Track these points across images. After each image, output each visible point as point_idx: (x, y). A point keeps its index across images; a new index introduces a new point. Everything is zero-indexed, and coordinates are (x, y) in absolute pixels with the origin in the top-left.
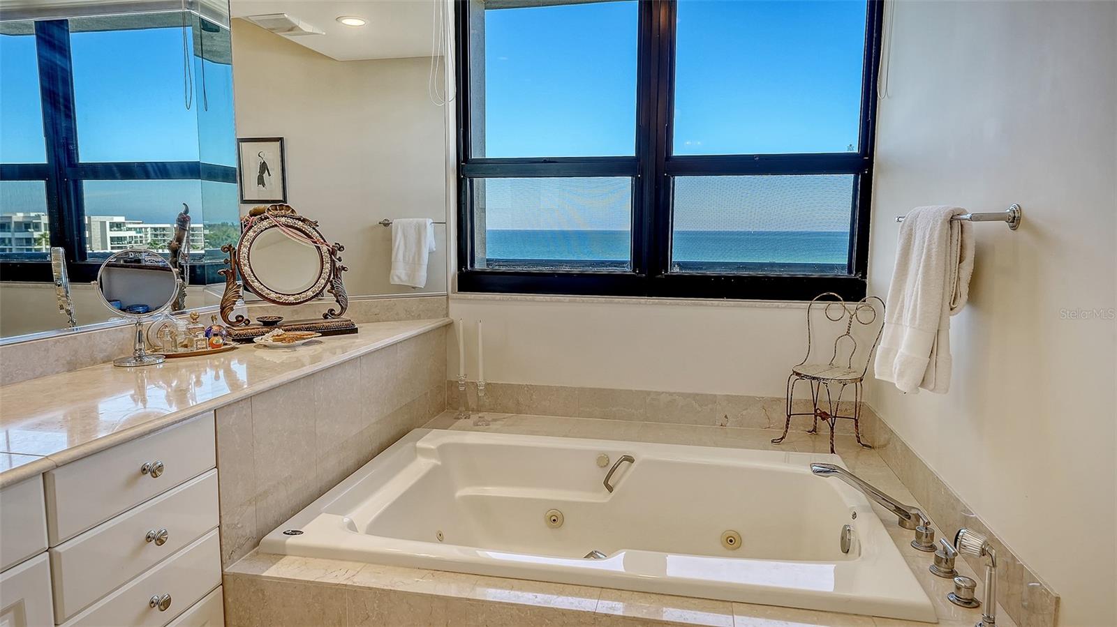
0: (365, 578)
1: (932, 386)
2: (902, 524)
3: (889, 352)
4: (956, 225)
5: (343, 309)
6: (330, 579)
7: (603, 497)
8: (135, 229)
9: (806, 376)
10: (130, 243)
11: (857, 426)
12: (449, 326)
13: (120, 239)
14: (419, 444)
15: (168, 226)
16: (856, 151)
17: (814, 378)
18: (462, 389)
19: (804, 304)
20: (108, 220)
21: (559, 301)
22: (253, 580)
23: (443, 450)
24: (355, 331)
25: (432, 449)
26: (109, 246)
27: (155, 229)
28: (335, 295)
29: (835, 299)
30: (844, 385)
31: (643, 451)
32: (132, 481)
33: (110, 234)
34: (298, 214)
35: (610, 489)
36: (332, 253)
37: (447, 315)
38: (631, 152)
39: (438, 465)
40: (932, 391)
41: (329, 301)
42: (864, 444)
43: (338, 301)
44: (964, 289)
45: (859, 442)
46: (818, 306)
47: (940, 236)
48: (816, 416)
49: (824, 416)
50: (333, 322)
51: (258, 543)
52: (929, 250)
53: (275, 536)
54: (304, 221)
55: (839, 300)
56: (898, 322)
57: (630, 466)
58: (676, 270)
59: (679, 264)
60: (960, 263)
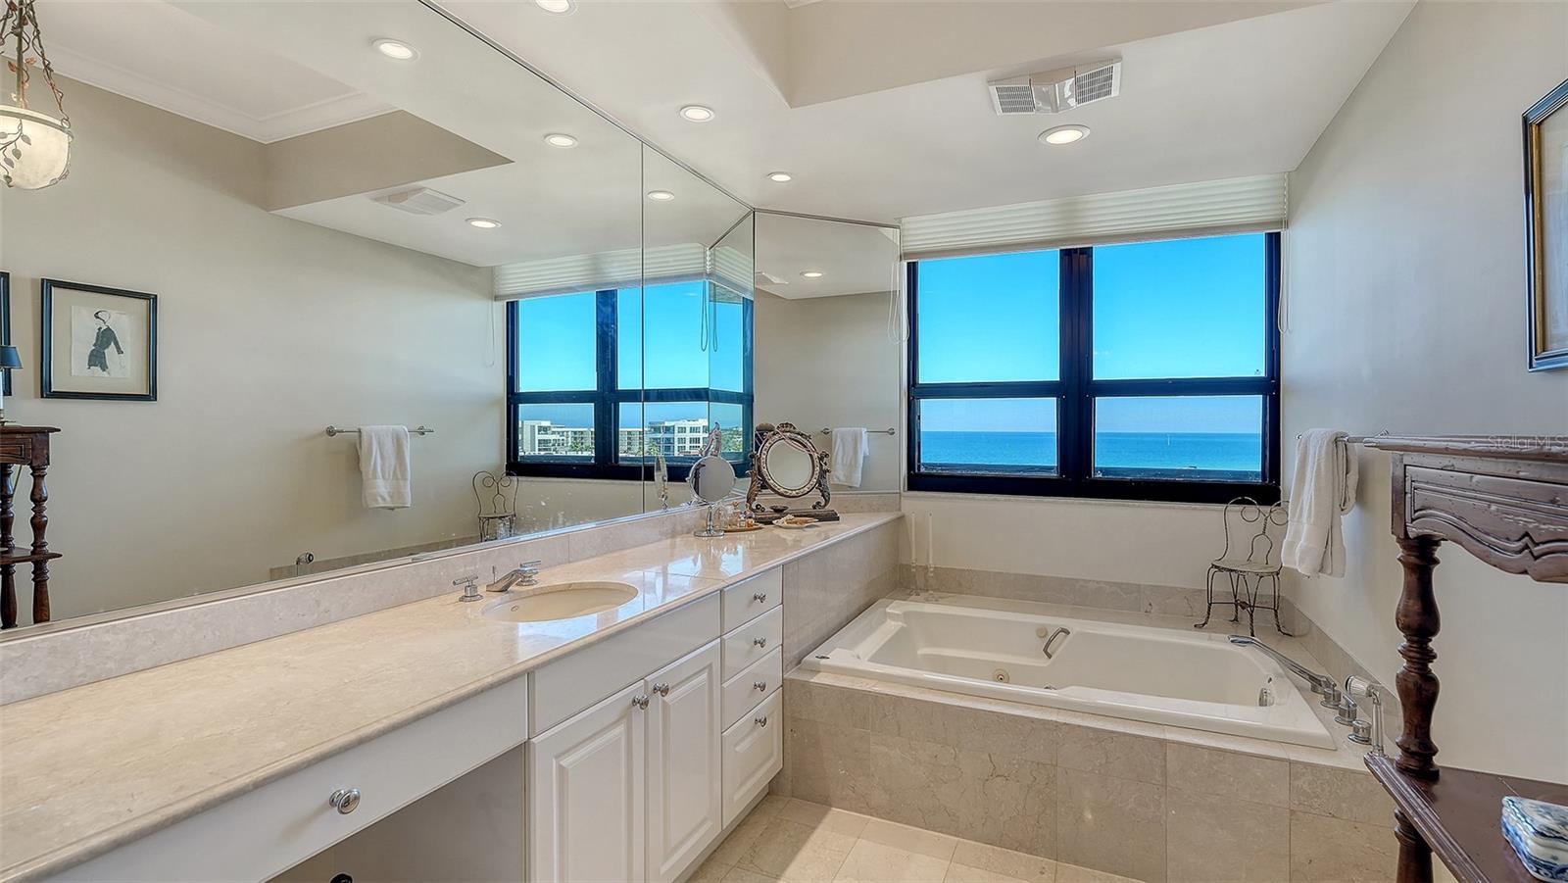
0: (880, 688)
1: (1329, 571)
2: (1314, 689)
3: (1292, 545)
4: (1341, 446)
5: (827, 502)
6: (856, 687)
7: (1043, 662)
8: (559, 433)
9: (1225, 569)
10: (553, 445)
11: (1276, 616)
12: (901, 519)
13: (546, 441)
14: (888, 610)
15: (585, 429)
16: (1263, 375)
17: (1232, 571)
18: (914, 570)
19: (1221, 507)
20: (537, 424)
21: (995, 500)
22: (804, 684)
23: (907, 615)
24: (838, 519)
25: (898, 615)
26: (537, 448)
27: (575, 433)
28: (821, 491)
29: (1252, 503)
30: (1261, 577)
31: (1075, 625)
32: (751, 603)
33: (538, 437)
34: (797, 430)
35: (1050, 656)
36: (821, 459)
37: (900, 510)
38: (1056, 378)
39: (902, 627)
40: (1330, 574)
41: (816, 495)
42: (1284, 631)
43: (823, 495)
44: (1352, 494)
45: (1279, 630)
46: (1234, 510)
47: (1327, 453)
48: (1236, 607)
49: (1244, 605)
50: (818, 511)
51: (799, 662)
52: (1319, 465)
53: (811, 658)
54: (802, 435)
55: (1254, 504)
56: (1299, 521)
57: (1065, 637)
58: (1099, 475)
59: (1101, 470)
60: (1347, 473)
